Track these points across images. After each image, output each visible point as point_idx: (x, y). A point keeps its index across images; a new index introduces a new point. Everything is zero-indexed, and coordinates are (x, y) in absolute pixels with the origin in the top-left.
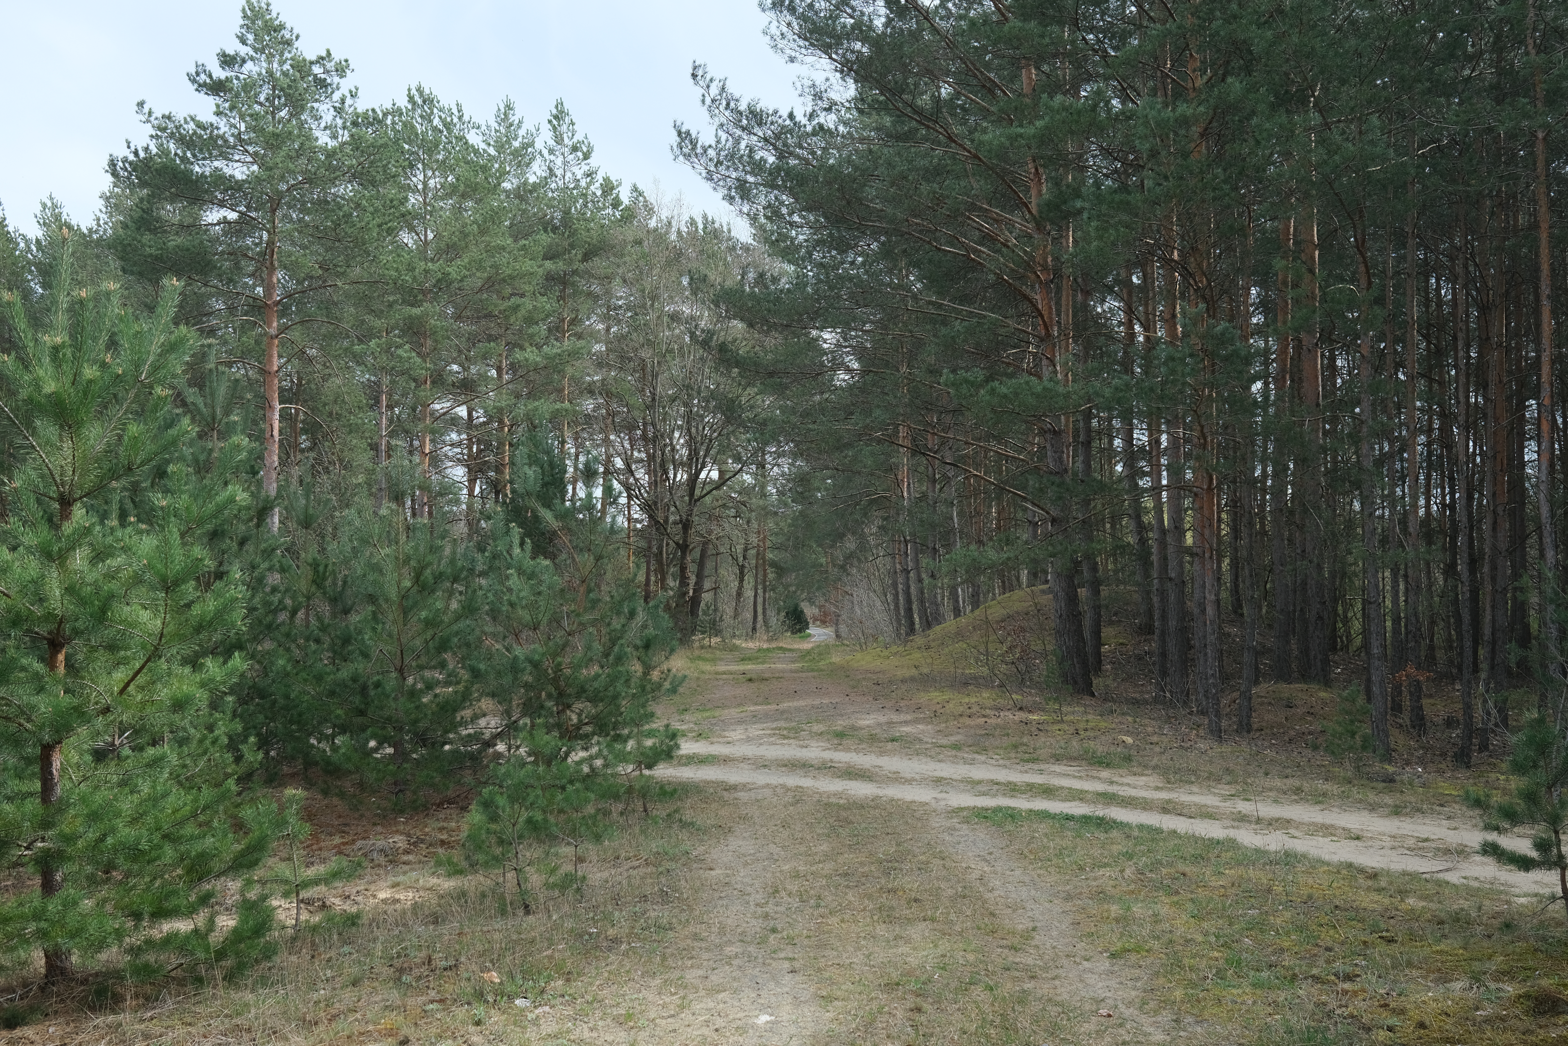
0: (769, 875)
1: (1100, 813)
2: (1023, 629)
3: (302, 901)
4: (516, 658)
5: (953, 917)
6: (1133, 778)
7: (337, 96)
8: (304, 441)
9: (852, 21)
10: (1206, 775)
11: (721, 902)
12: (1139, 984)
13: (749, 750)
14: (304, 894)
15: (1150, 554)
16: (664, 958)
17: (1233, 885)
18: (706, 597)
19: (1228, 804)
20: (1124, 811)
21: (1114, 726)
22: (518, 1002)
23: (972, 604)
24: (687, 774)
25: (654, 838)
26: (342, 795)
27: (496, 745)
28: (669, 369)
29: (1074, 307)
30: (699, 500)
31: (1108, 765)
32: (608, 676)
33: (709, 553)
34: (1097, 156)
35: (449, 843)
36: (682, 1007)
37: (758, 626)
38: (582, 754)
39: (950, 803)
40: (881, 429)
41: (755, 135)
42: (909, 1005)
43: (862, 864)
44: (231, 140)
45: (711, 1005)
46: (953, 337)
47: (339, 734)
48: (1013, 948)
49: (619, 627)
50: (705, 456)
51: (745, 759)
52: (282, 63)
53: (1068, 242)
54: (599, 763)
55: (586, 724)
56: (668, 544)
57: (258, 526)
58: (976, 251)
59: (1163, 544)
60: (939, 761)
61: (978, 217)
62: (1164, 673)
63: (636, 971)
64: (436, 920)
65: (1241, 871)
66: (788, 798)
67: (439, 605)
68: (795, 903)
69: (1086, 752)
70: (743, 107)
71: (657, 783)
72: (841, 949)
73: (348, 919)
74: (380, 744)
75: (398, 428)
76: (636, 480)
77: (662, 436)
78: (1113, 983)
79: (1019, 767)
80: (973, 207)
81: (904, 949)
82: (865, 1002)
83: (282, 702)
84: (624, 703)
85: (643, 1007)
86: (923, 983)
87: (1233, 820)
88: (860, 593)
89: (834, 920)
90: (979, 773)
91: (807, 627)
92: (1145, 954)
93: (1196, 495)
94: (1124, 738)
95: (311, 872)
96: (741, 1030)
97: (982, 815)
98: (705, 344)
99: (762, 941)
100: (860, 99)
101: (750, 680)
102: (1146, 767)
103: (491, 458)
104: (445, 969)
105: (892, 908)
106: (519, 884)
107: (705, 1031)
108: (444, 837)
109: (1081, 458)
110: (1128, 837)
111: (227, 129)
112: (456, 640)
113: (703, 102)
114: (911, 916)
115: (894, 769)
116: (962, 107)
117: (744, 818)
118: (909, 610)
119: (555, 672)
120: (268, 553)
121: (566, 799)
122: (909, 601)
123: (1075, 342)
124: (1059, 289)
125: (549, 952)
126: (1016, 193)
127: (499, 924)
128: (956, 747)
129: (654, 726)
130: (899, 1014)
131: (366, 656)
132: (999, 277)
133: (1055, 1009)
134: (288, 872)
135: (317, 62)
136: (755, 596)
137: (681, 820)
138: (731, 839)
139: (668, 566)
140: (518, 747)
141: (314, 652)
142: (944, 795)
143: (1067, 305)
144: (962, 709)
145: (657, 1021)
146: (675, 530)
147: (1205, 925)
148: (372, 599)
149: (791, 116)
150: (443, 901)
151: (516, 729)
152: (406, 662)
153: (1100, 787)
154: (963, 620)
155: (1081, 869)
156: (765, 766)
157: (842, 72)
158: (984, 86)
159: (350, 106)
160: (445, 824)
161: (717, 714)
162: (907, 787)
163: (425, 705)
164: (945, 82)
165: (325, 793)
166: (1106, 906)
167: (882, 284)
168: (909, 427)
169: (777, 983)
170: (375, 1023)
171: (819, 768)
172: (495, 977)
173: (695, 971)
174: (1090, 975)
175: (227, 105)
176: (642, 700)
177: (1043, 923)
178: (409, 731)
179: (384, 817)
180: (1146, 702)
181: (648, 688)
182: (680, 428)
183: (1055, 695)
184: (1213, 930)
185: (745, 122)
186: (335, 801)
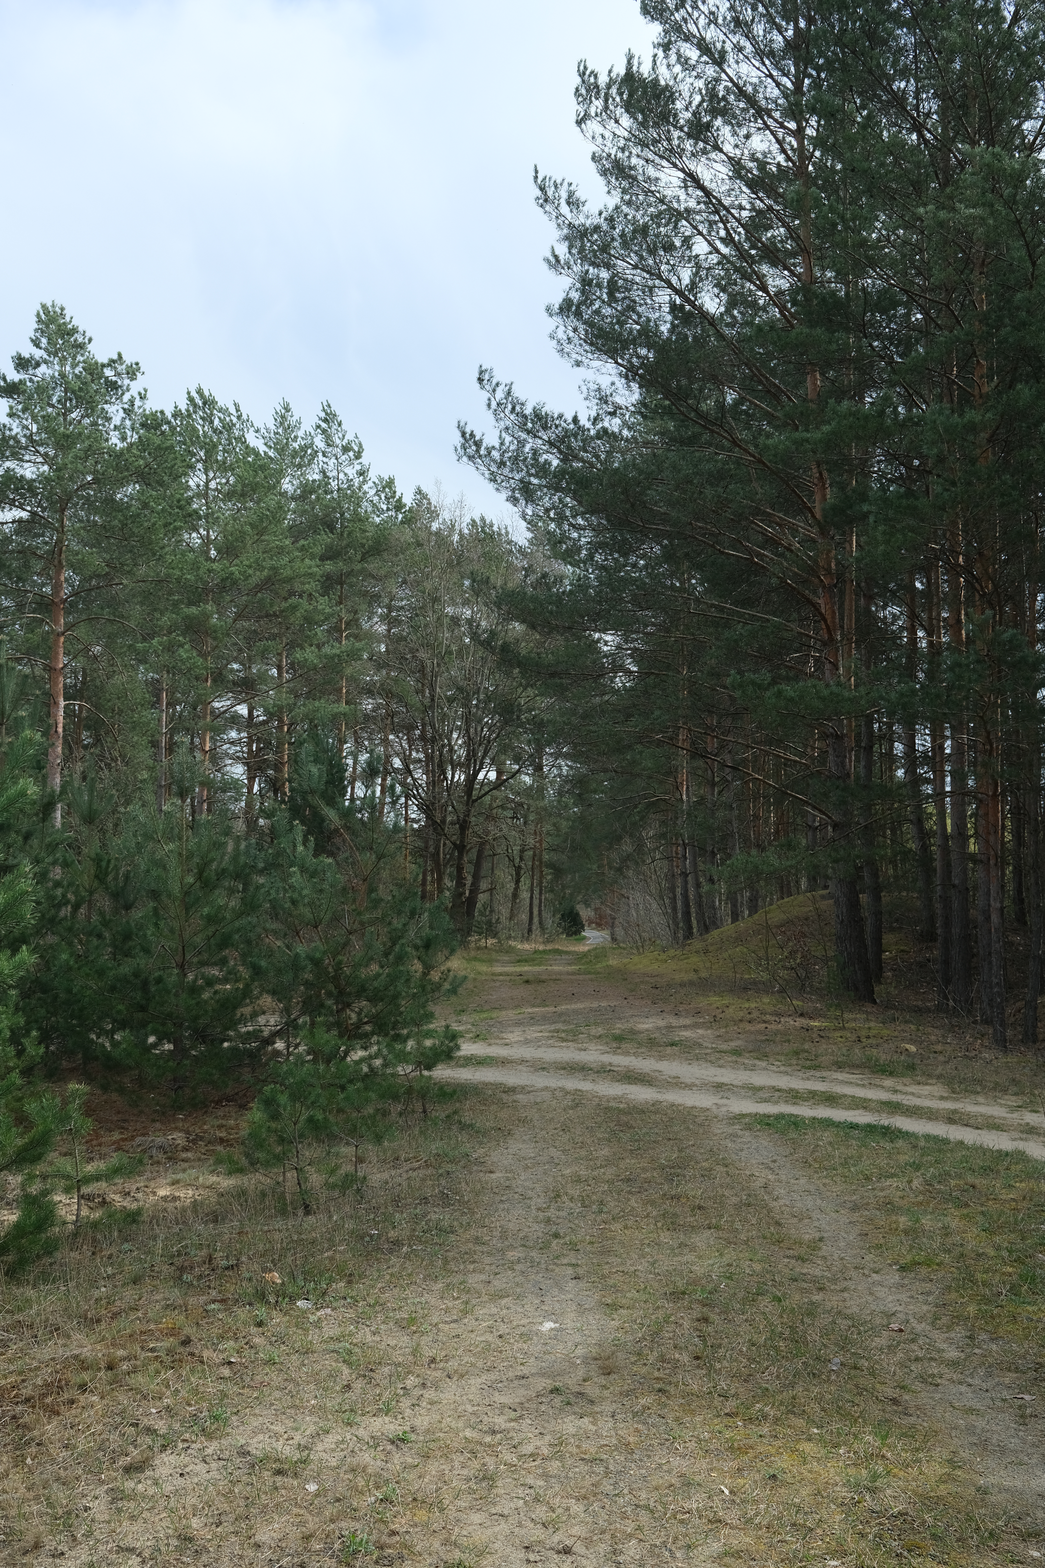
0: (550, 1179)
1: (885, 1122)
2: (804, 935)
3: (83, 1197)
4: (297, 955)
5: (738, 1225)
6: (917, 1087)
7: (126, 397)
8: (86, 737)
9: (638, 327)
10: (992, 1085)
11: (502, 1206)
12: (930, 1299)
13: (527, 1053)
14: (86, 1190)
15: (932, 860)
16: (446, 1262)
17: (1024, 1198)
18: (482, 898)
19: (1015, 1115)
20: (909, 1120)
21: (896, 1033)
22: (299, 1303)
23: (749, 909)
24: (465, 1075)
25: (434, 1140)
26: (121, 1091)
27: (274, 1043)
28: (448, 670)
29: (857, 611)
30: (476, 800)
31: (891, 1074)
32: (388, 975)
33: (486, 853)
34: (881, 461)
35: (228, 1141)
36: (465, 1313)
37: (534, 928)
38: (361, 1053)
39: (731, 1109)
40: (662, 732)
41: (540, 438)
42: (696, 1314)
43: (644, 1170)
44: (23, 440)
45: (494, 1310)
46: (736, 641)
47: (119, 1029)
48: (800, 1258)
49: (400, 926)
50: (484, 757)
51: (523, 1061)
52: (74, 366)
53: (851, 547)
54: (378, 1062)
55: (366, 1023)
56: (445, 844)
57: (44, 820)
58: (759, 555)
59: (945, 850)
60: (720, 1067)
61: (762, 521)
62: (947, 981)
63: (418, 1274)
64: (215, 1218)
65: (1032, 1184)
66: (568, 1101)
67: (221, 902)
68: (578, 1208)
69: (869, 1060)
70: (528, 411)
71: (435, 1084)
72: (624, 1256)
73: (129, 1215)
74: (160, 1040)
75: (177, 725)
76: (414, 780)
77: (440, 736)
78: (904, 1297)
79: (800, 1074)
80: (757, 512)
81: (690, 1257)
82: (651, 1311)
83: (63, 996)
84: (403, 1003)
85: (426, 1311)
86: (710, 1293)
87: (1021, 1132)
88: (636, 897)
89: (617, 1226)
90: (760, 1079)
91: (583, 927)
92: (935, 1267)
93: (981, 801)
94: (908, 1046)
95: (90, 1168)
96: (525, 1337)
97: (765, 1122)
98: (486, 644)
99: (545, 1247)
100: (642, 403)
101: (527, 982)
102: (930, 1076)
103: (270, 756)
104: (227, 1268)
105: (675, 1215)
106: (299, 1184)
107: (489, 1337)
108: (223, 1134)
109: (863, 763)
110: (915, 1147)
111: (19, 430)
112: (237, 937)
113: (489, 405)
114: (695, 1224)
115: (673, 1074)
116: (746, 412)
117: (524, 1121)
118: (687, 914)
119: (336, 971)
120: (52, 847)
121: (347, 1099)
122: (687, 905)
123: (858, 648)
124: (842, 593)
125: (330, 1253)
126: (800, 497)
127: (279, 1224)
128: (737, 1052)
129: (432, 1026)
130: (686, 1325)
131: (147, 951)
132: (783, 581)
133: (845, 1322)
134: (69, 1168)
135: (109, 365)
136: (531, 898)
137: (460, 1122)
138: (511, 1142)
139: (445, 866)
140: (297, 1046)
141: (97, 948)
142: (725, 1101)
143: (850, 610)
144: (741, 1014)
145: (440, 1326)
146: (452, 831)
147: (997, 1239)
148: (155, 895)
149: (575, 420)
150: (222, 1200)
151: (296, 1027)
152: (188, 957)
153: (884, 1096)
154: (741, 924)
155: (868, 1178)
156: (543, 1069)
157: (626, 377)
158: (769, 391)
159: (139, 407)
160: (224, 1122)
161: (494, 1015)
162: (687, 1092)
163: (206, 1002)
164: (730, 388)
165: (105, 1088)
166: (894, 1218)
167: (665, 586)
168: (689, 730)
169: (561, 1289)
170: (157, 1322)
171: (598, 1072)
172: (276, 1277)
173: (478, 1275)
174: (879, 1288)
175: (20, 407)
176: (423, 1000)
177: (829, 1234)
178: (189, 1028)
179: (163, 1113)
180: (929, 1010)
181: (429, 987)
182: (459, 728)
183: (836, 1002)
184: (1006, 1244)
185: (530, 425)
186: (114, 1096)
